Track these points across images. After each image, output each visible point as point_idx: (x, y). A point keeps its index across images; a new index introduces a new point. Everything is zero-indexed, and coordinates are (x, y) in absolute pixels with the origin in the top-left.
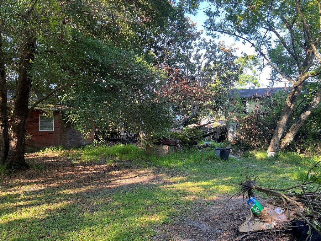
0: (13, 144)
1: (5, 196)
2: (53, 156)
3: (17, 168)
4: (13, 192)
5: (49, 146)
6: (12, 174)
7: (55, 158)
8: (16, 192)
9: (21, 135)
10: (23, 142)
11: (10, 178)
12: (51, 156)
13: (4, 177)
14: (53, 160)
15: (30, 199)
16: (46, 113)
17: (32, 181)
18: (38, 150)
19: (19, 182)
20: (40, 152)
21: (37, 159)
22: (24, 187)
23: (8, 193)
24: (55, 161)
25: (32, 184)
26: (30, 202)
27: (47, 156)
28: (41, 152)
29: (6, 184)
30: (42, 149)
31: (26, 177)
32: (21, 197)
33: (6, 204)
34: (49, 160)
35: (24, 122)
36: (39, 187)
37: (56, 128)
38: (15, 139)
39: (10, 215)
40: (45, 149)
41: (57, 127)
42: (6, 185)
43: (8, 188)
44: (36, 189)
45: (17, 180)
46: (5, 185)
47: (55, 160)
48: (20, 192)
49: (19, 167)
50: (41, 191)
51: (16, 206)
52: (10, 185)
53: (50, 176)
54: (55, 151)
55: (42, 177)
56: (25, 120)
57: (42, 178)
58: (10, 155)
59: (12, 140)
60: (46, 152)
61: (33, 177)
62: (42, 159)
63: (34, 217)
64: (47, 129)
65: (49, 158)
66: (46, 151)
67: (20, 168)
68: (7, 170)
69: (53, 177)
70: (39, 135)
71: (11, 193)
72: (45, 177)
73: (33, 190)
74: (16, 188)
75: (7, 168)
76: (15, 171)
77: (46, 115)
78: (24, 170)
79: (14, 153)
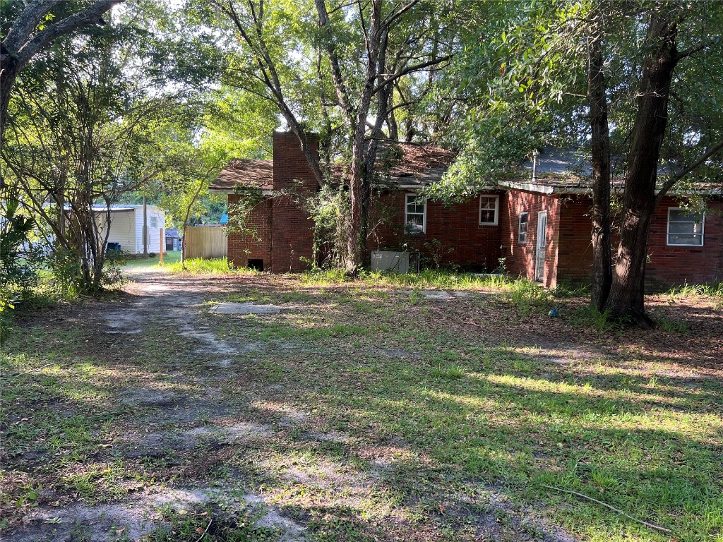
0: (621, 270)
1: (615, 376)
2: (704, 305)
3: (628, 323)
4: (630, 370)
5: (692, 283)
6: (620, 334)
7: (710, 310)
8: (636, 372)
9: (638, 252)
10: (642, 268)
11: (618, 341)
12: (699, 306)
13: (606, 336)
14: (707, 316)
15: (672, 394)
16: (688, 202)
17: (665, 354)
18: (665, 290)
19: (638, 352)
20: (670, 293)
21: (666, 310)
22: (650, 365)
23: (622, 371)
24: (714, 319)
25: (669, 362)
26: (674, 401)
27: (688, 304)
28: (672, 293)
29: (613, 352)
30: (675, 286)
31: (650, 344)
32: (652, 385)
33: (622, 393)
34: (697, 315)
35: (646, 223)
36: (687, 372)
37: (709, 238)
38: (624, 261)
39: (636, 418)
40: (680, 288)
41: (712, 236)
42: (613, 354)
43: (618, 360)
44: (681, 374)
45: (633, 347)
46: (610, 354)
47: (712, 316)
48: (645, 373)
49: (632, 321)
50: (693, 381)
51: (646, 402)
52: (621, 355)
53: (709, 352)
54: (706, 296)
55: (689, 351)
56: (648, 218)
57: (689, 353)
58: (614, 294)
59: (619, 261)
60: (683, 295)
61: (666, 346)
62: (678, 310)
63: (693, 436)
64: (686, 240)
65: (696, 309)
66: (684, 292)
67: (635, 324)
68: (608, 323)
69: (715, 355)
70: (667, 256)
71: (625, 371)
72: (697, 352)
73: (672, 375)
74: (635, 363)
75: (609, 320)
76: (625, 327)
77: (687, 208)
78: (643, 329)
79: (623, 290)
